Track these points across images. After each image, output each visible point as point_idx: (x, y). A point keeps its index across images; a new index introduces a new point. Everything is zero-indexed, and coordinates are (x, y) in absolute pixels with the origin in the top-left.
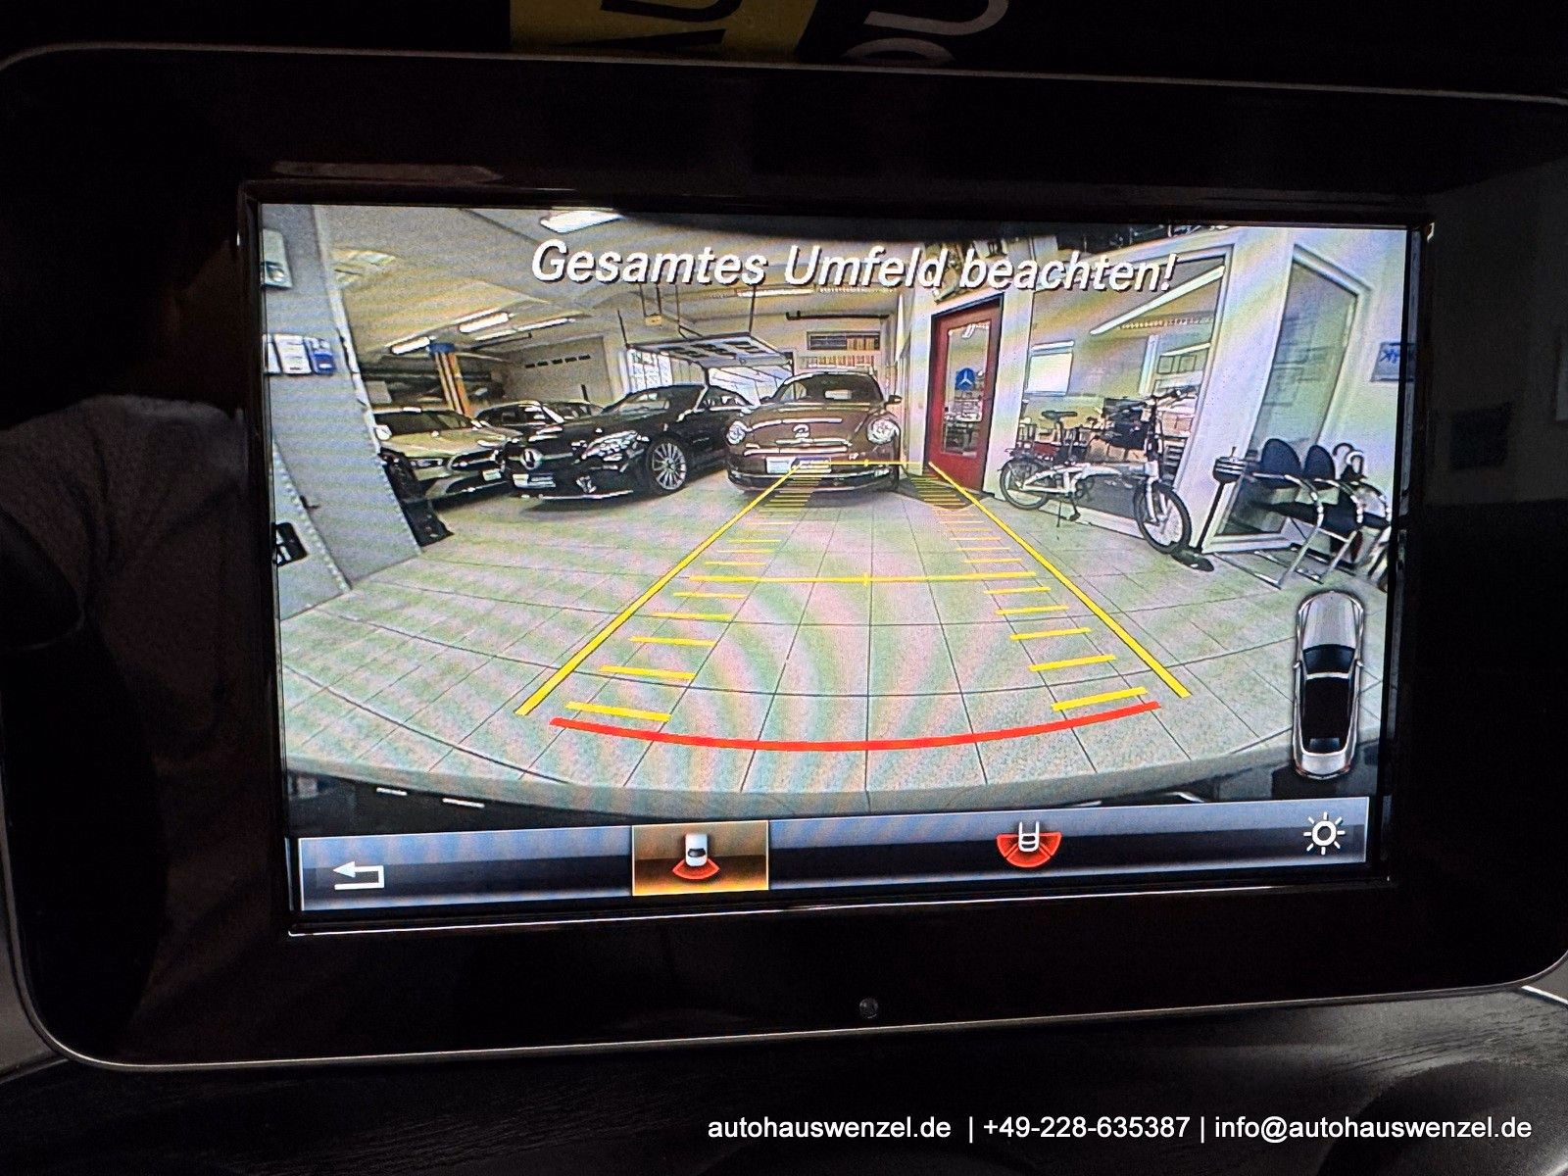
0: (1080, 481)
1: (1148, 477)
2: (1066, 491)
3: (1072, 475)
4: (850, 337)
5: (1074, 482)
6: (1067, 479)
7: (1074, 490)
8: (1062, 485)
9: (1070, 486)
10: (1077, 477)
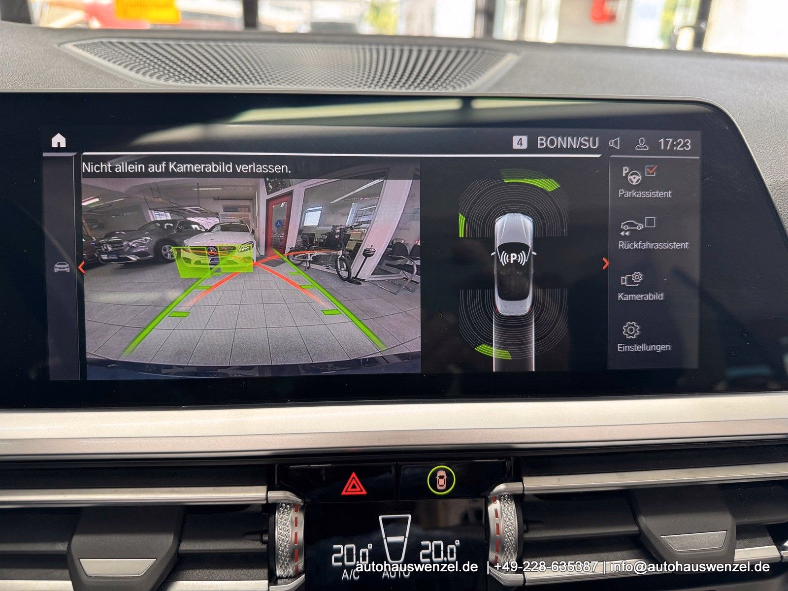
0: (314, 257)
1: (339, 256)
2: (309, 260)
3: (311, 255)
4: (239, 207)
5: (312, 257)
6: (309, 256)
7: (311, 260)
8: (308, 258)
9: (310, 258)
10: (313, 255)
